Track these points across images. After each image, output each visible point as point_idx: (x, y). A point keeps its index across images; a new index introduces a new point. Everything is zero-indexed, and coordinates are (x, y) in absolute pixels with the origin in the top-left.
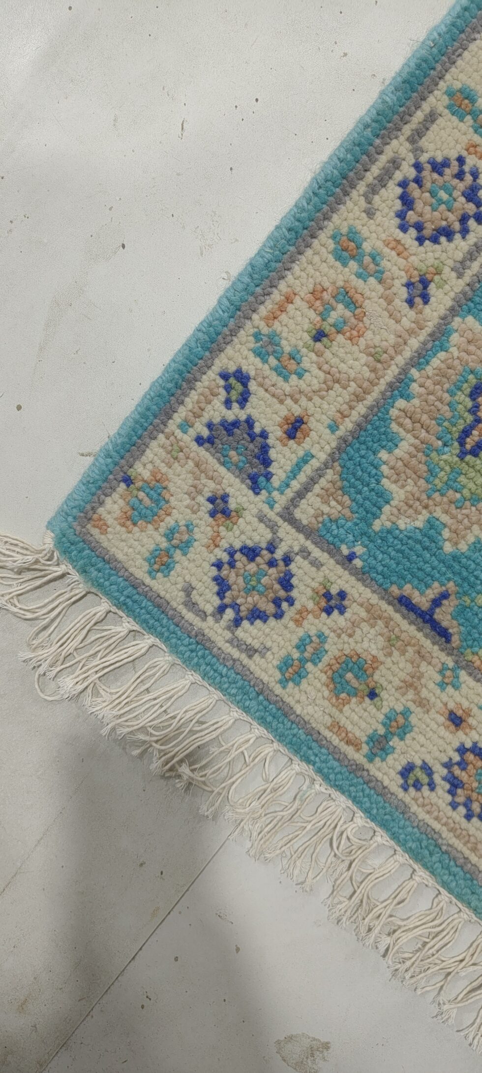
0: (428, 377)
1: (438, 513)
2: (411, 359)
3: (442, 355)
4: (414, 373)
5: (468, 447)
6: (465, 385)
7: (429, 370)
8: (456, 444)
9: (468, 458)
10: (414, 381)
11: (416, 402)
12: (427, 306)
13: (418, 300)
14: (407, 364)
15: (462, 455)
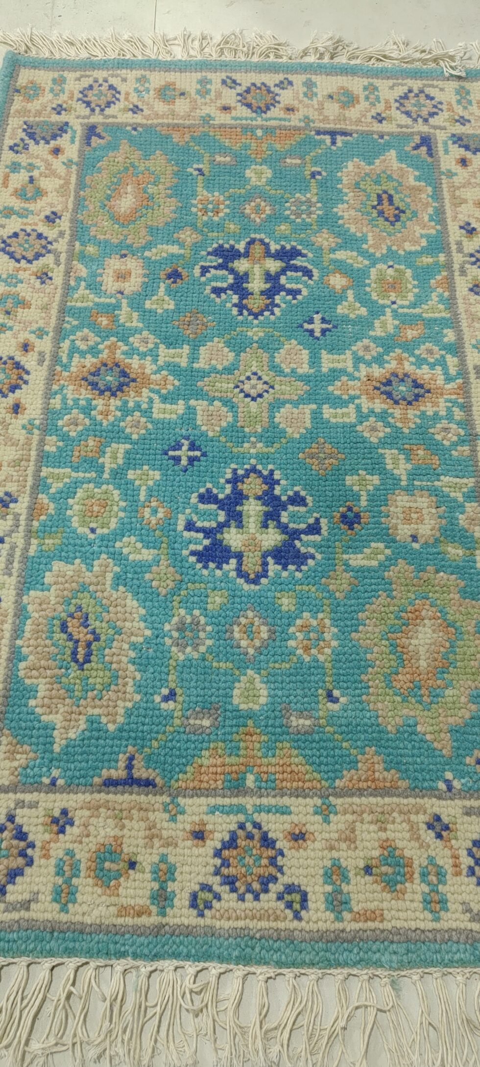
0: (29, 639)
1: (90, 711)
2: (12, 636)
3: (29, 622)
4: (19, 642)
5: (81, 660)
6: (55, 628)
7: (27, 635)
8: (73, 664)
9: (86, 666)
10: (22, 647)
11: (31, 657)
14: (10, 641)
15: (81, 668)
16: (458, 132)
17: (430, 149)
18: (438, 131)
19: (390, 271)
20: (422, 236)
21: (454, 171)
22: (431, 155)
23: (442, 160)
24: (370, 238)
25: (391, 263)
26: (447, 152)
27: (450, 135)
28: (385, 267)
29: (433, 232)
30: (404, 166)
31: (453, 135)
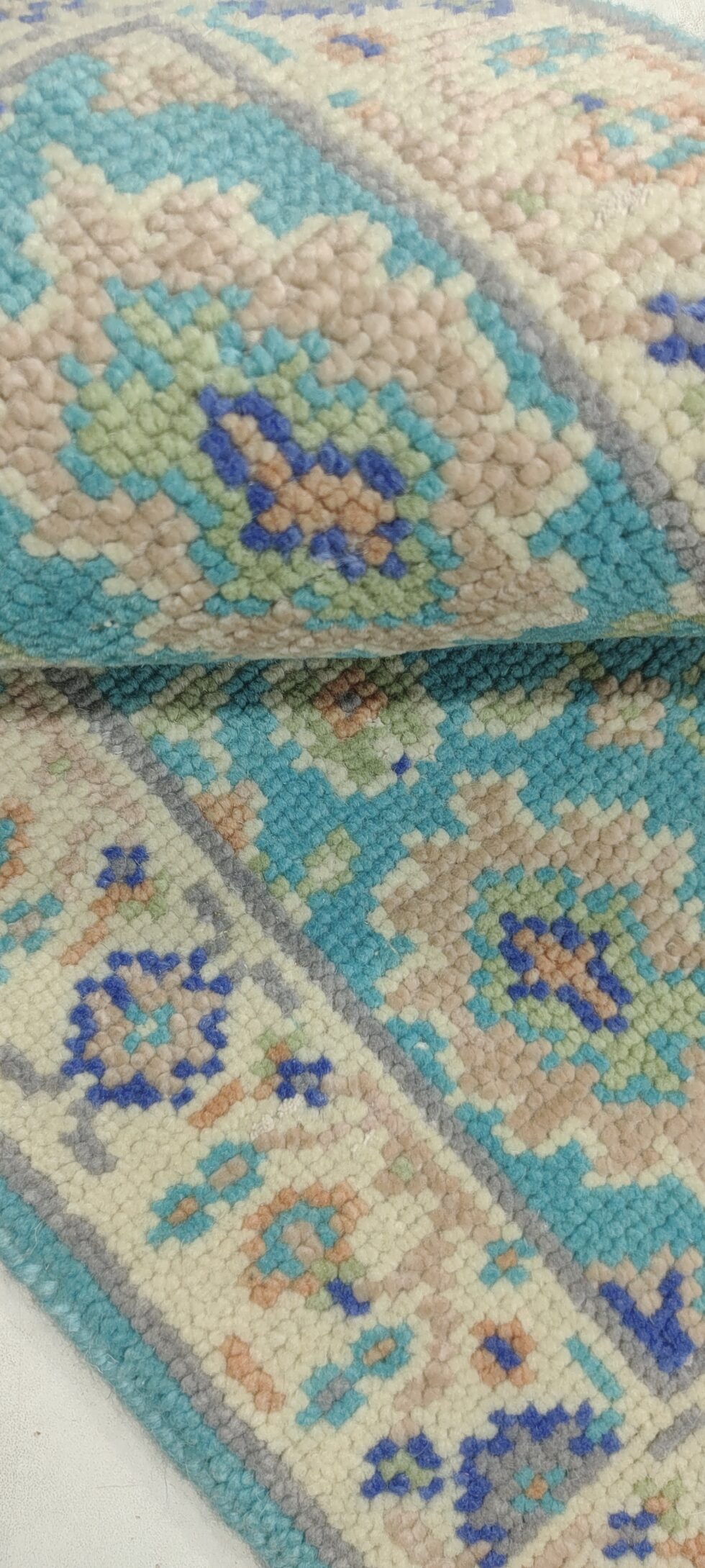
0: (442, 323)
4: (462, 285)
5: (231, 422)
7: (463, 331)
8: (245, 385)
9: (197, 420)
10: (438, 282)
12: (643, 349)
13: (664, 326)
14: (491, 266)
15: (207, 399)
16: (608, 1475)
17: (631, 1316)
18: (666, 1420)
19: (390, 749)
20: (403, 944)
21: (503, 1286)
22: (612, 1293)
23: (568, 1305)
24: (527, 817)
25: (411, 777)
26: (580, 1352)
27: (623, 1434)
28: (415, 754)
29: (387, 985)
30: (648, 1179)
31: (610, 1445)
